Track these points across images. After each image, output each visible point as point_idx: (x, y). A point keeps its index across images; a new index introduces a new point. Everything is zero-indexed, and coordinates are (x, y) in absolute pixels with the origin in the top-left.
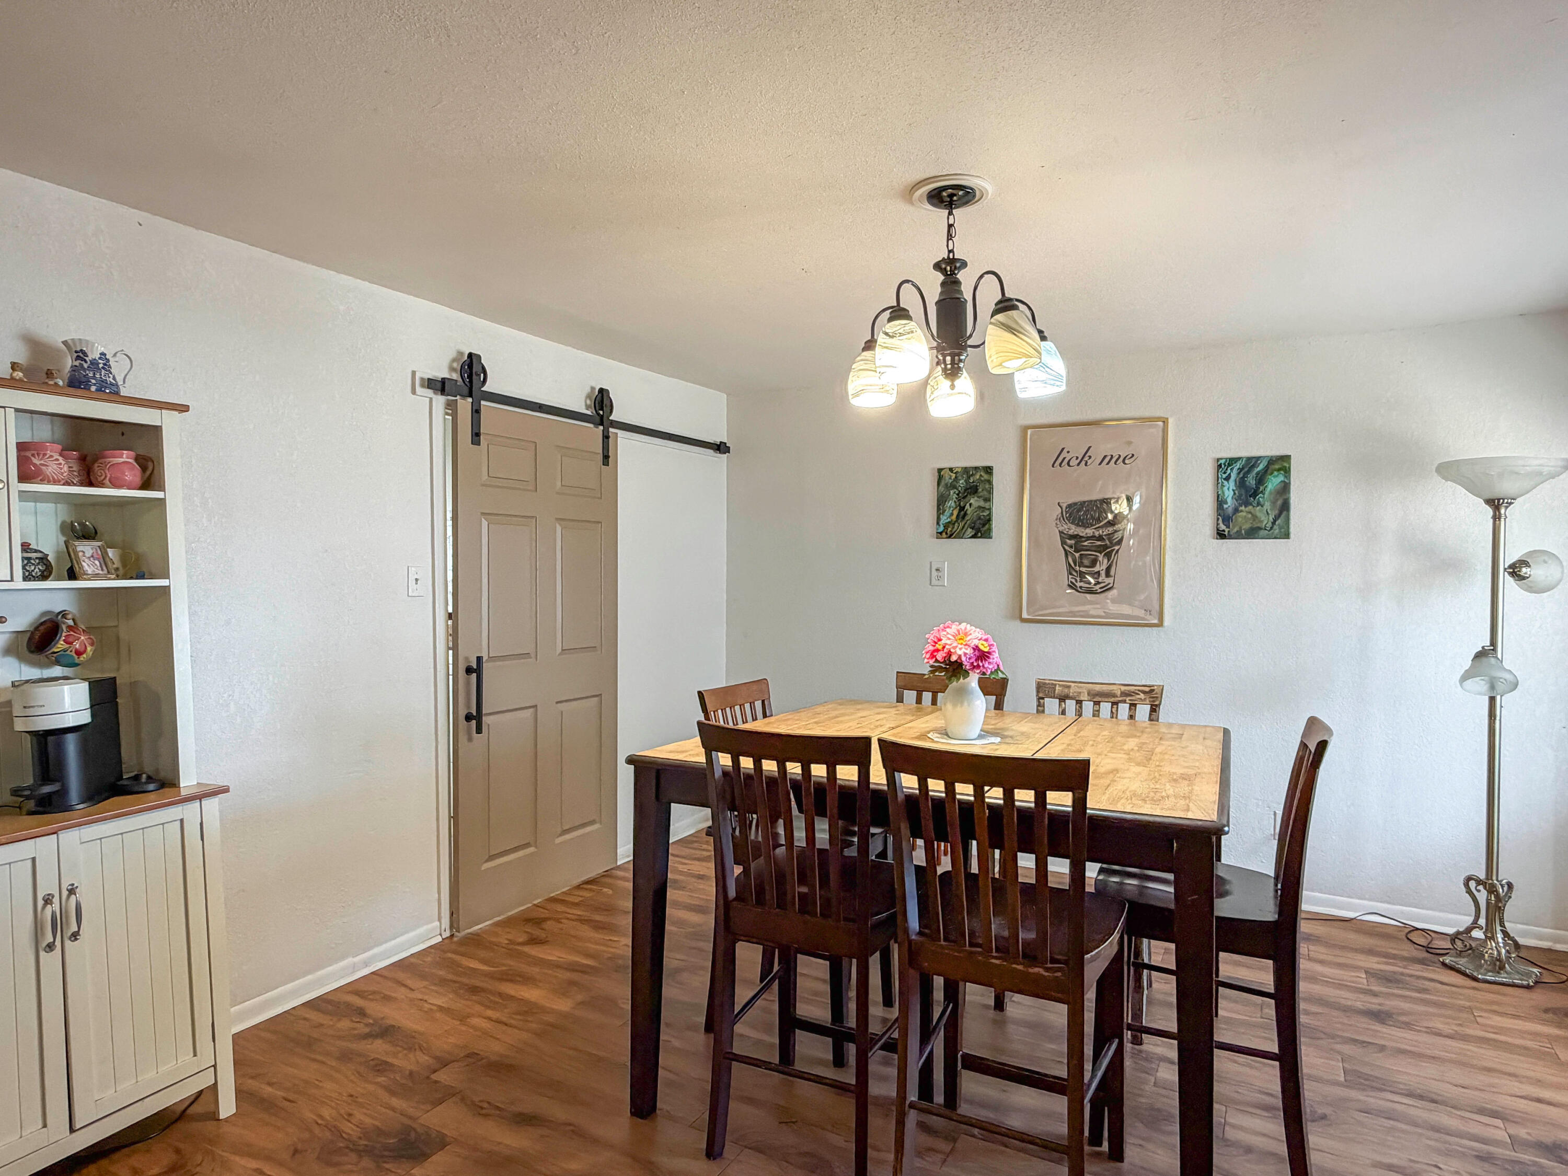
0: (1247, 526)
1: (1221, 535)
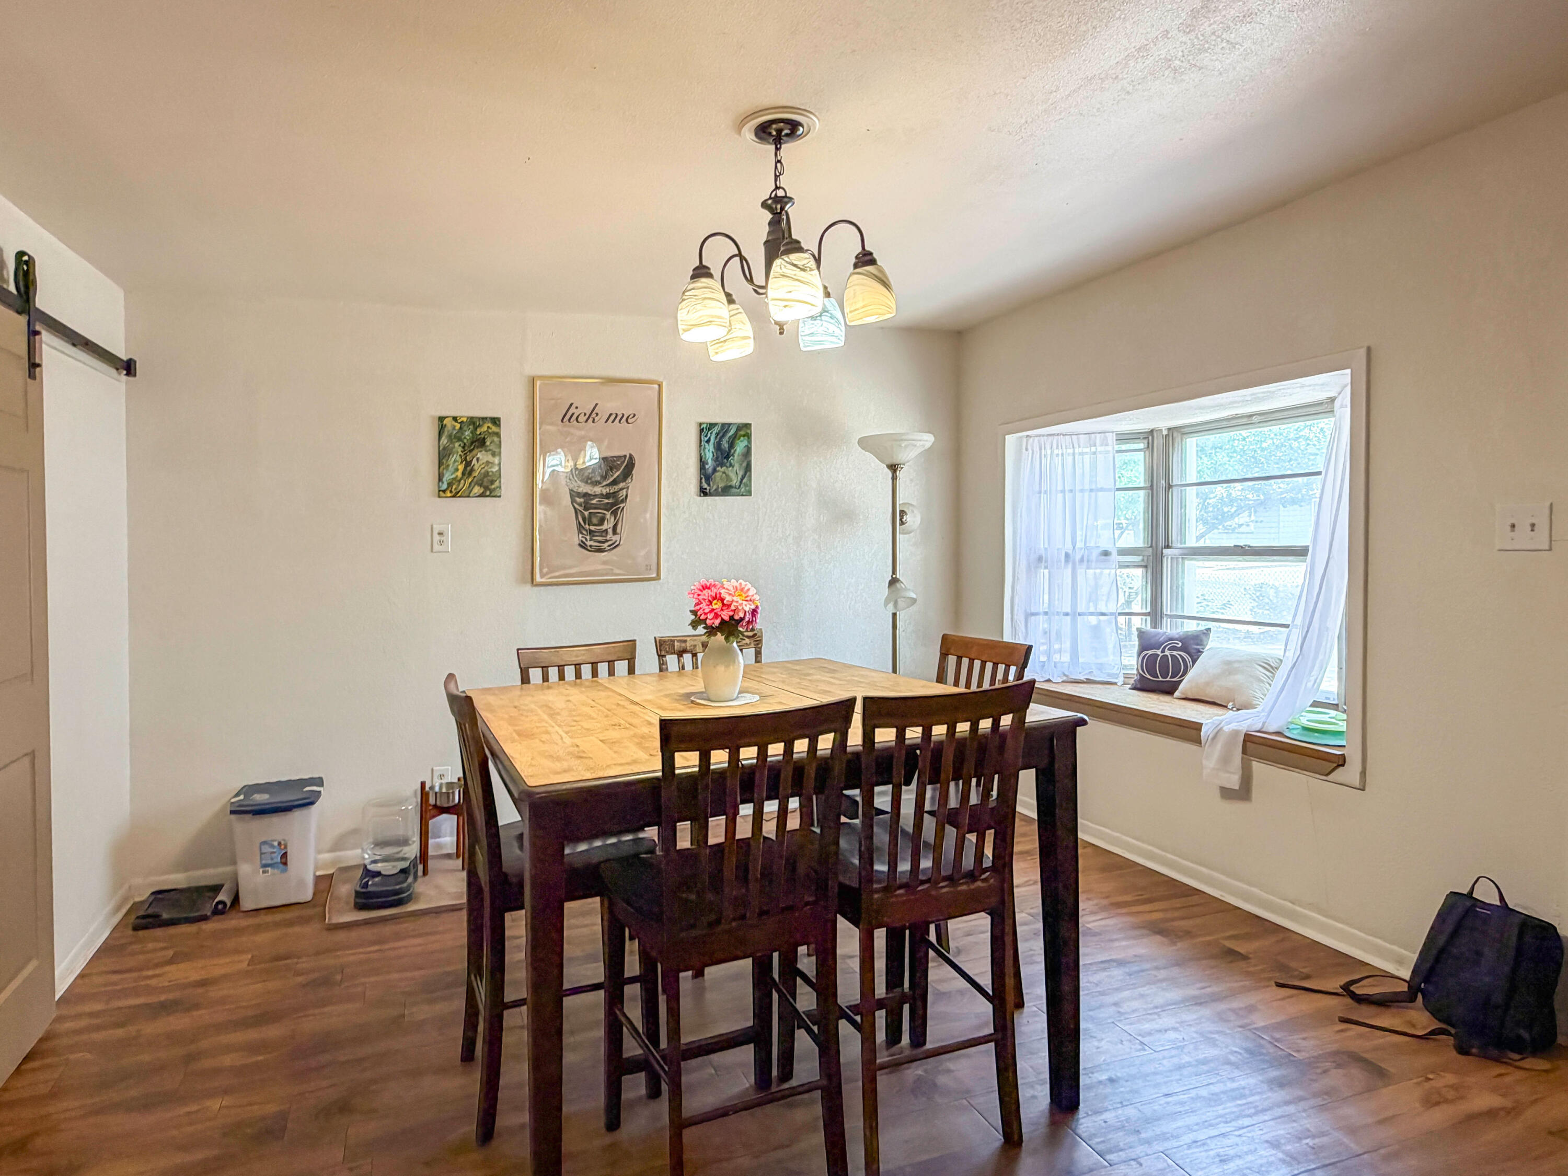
0: (721, 485)
1: (703, 492)
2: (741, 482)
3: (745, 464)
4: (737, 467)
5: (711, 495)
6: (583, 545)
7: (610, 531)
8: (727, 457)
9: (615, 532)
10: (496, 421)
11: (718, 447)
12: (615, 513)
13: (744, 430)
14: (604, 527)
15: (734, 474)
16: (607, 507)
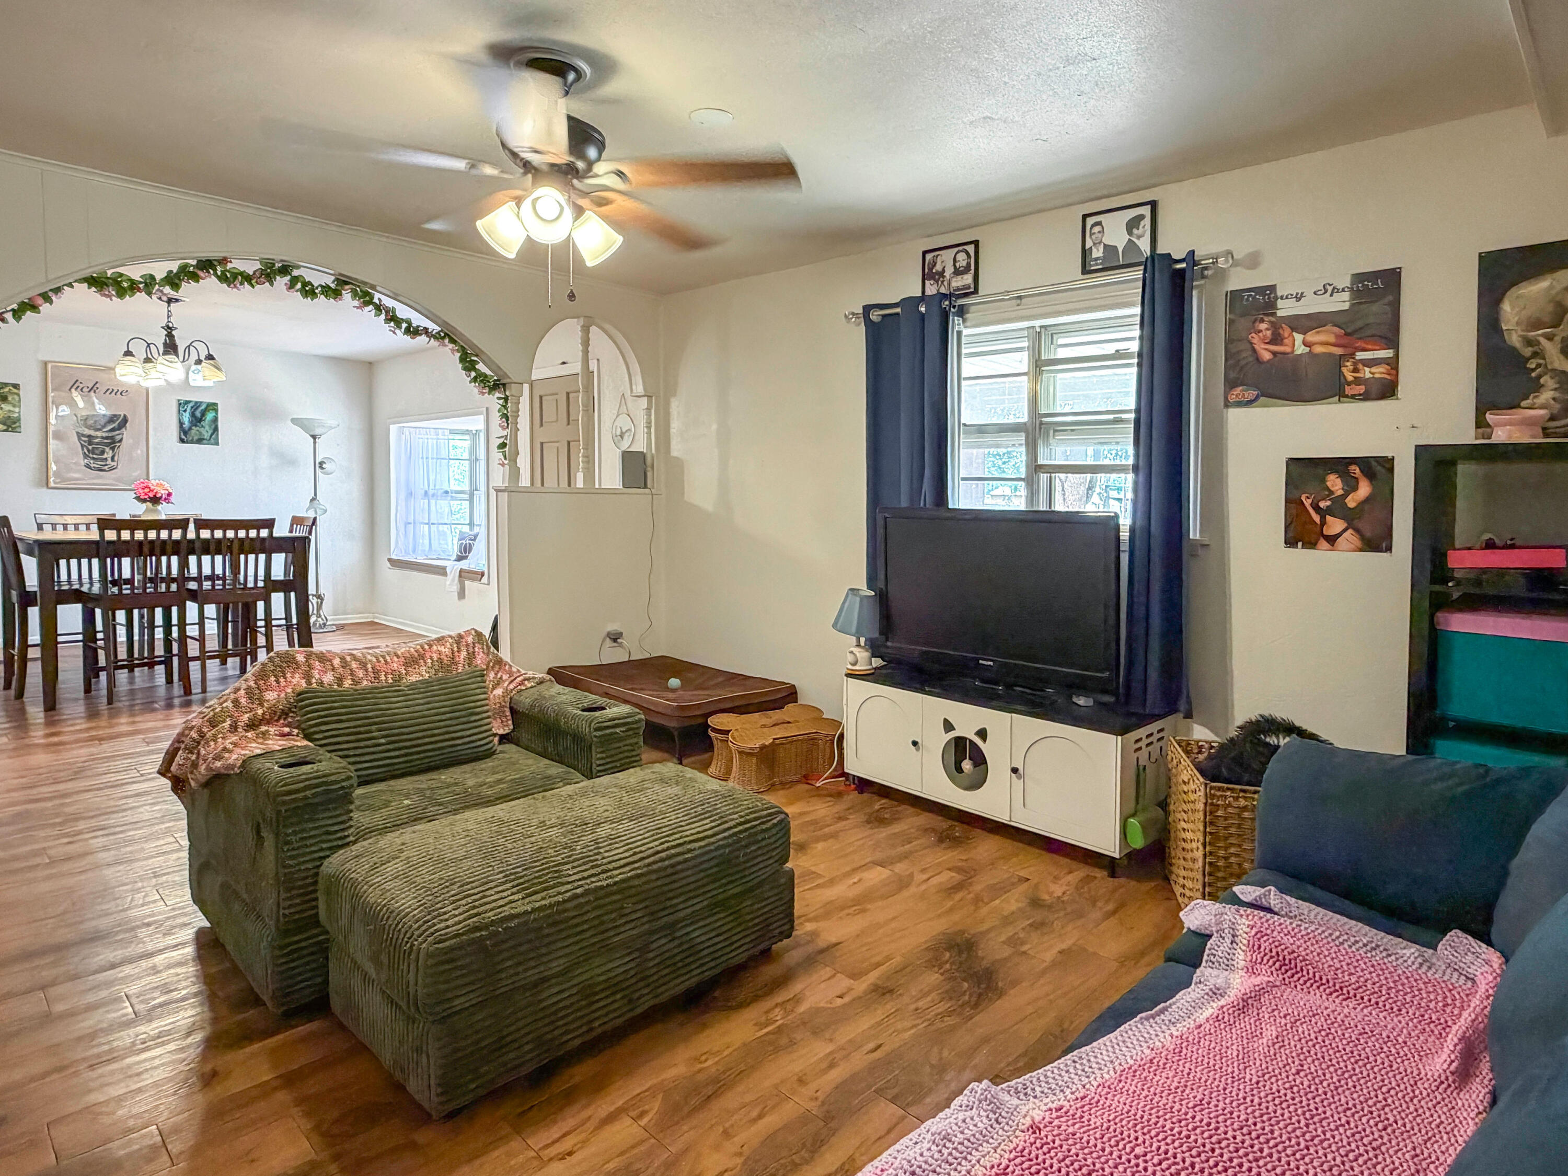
0: (196, 438)
1: (182, 441)
2: (211, 436)
3: (213, 427)
4: (207, 428)
5: (187, 442)
6: (88, 466)
7: (109, 460)
8: (200, 420)
9: (113, 459)
10: (16, 386)
11: (193, 415)
12: (113, 449)
13: (213, 407)
14: (105, 456)
15: (206, 432)
16: (107, 445)
